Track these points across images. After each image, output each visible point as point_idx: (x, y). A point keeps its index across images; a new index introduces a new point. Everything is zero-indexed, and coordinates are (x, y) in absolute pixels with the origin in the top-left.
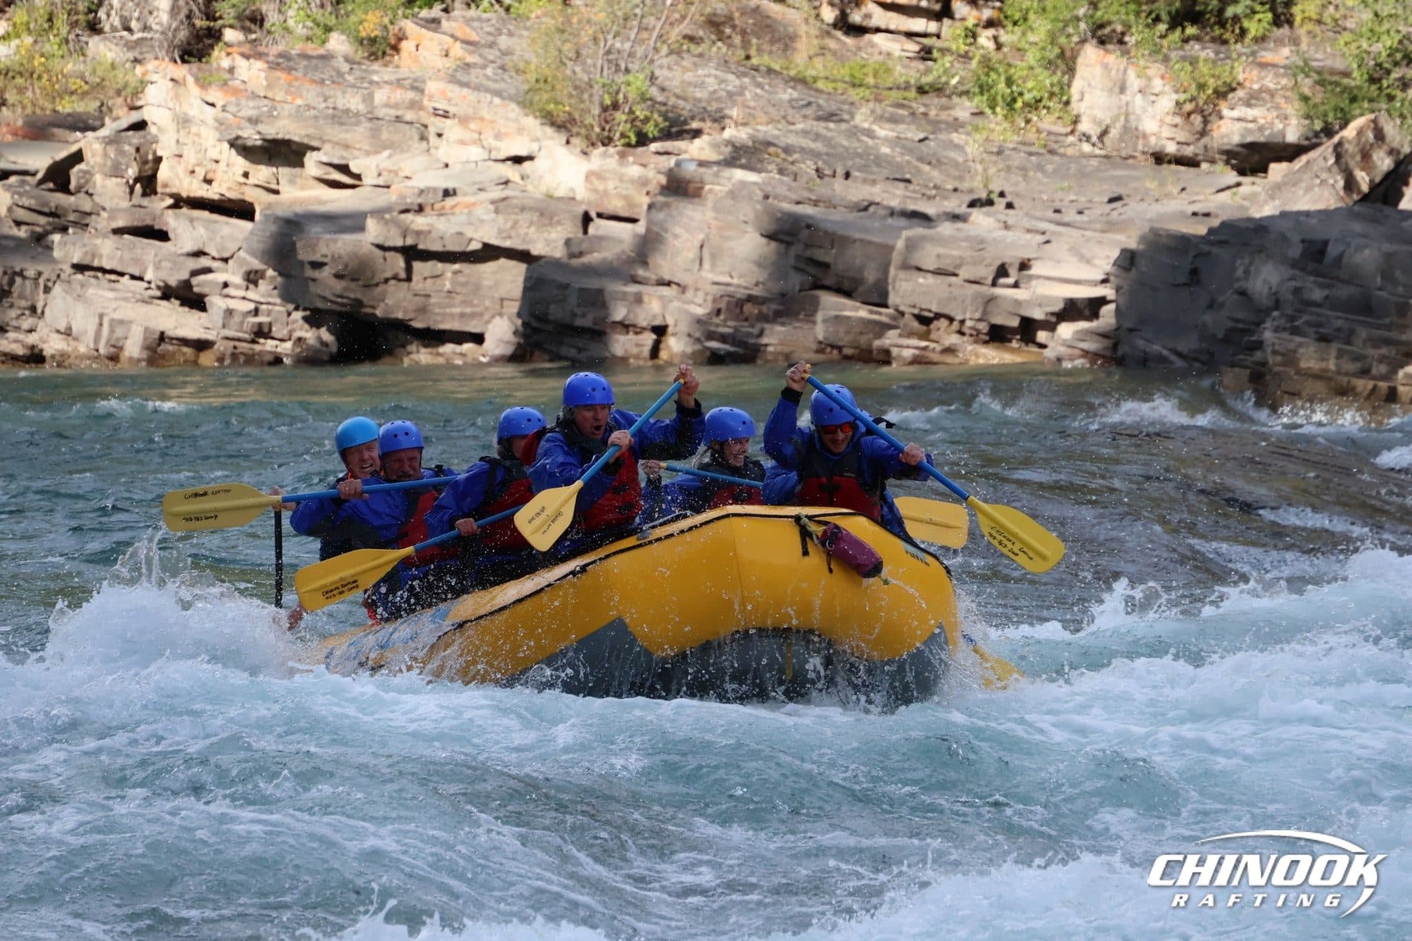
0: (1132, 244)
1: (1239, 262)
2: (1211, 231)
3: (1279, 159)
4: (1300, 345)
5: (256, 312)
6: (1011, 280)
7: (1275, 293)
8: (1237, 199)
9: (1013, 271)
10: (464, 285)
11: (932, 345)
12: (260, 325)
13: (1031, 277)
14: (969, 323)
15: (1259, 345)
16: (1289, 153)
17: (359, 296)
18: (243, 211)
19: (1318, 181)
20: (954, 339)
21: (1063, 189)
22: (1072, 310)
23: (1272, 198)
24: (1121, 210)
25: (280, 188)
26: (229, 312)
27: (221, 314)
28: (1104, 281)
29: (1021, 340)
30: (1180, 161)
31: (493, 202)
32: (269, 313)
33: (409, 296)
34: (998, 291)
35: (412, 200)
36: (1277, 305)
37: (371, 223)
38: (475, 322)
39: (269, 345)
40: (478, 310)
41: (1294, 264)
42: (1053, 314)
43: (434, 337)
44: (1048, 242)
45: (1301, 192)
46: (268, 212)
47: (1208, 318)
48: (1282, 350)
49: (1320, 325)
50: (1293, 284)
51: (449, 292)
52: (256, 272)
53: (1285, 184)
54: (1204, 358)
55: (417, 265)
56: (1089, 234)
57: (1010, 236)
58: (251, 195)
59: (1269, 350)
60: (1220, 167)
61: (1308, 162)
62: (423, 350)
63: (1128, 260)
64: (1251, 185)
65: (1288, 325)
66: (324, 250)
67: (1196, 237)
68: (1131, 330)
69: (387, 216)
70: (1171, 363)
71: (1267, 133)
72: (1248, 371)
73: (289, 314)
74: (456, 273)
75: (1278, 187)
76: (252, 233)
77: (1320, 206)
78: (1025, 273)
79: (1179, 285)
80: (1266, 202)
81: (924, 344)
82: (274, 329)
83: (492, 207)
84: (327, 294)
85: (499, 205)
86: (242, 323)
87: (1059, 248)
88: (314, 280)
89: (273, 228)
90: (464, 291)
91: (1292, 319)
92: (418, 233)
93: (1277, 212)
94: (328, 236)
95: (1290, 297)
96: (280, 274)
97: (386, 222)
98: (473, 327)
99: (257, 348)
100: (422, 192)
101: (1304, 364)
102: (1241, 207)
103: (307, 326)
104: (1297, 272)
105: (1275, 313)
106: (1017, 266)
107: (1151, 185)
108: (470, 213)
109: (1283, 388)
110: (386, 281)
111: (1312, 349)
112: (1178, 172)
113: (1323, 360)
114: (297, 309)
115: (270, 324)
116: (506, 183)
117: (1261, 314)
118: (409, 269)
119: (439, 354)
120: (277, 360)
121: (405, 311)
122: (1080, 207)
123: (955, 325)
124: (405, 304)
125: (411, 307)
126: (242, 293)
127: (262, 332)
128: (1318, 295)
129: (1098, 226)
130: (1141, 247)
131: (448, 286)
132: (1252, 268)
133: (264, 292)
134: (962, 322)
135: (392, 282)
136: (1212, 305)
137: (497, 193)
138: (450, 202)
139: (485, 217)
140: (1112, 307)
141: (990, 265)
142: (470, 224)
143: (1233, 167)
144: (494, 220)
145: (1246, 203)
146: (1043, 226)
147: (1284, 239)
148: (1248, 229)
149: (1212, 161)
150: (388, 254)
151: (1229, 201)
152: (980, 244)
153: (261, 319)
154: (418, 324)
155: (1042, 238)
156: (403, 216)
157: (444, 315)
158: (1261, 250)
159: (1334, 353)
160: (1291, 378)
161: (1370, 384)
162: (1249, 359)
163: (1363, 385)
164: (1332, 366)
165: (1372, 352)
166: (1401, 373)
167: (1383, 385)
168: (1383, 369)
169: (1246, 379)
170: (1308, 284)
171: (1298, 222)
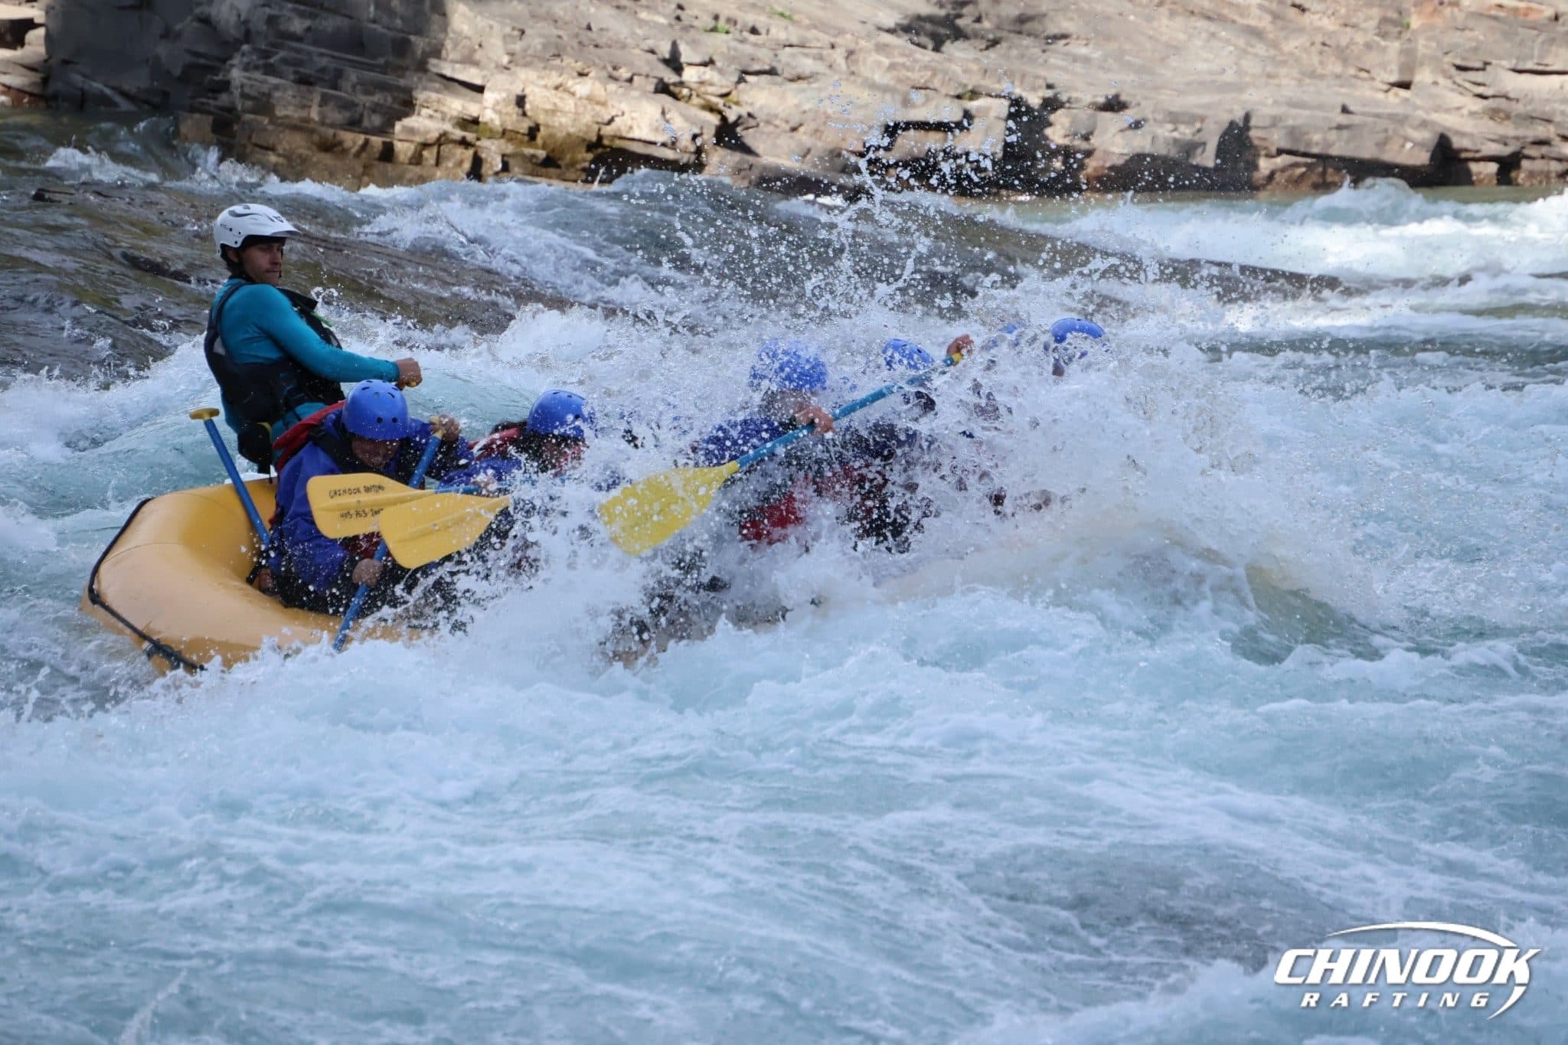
4: (276, 88)
7: (245, 22)
15: (225, 86)
36: (248, 37)
47: (162, 50)
48: (253, 93)
49: (299, 64)
50: (268, 11)
54: (156, 100)
59: (237, 92)
65: (261, 63)
68: (65, 63)
70: (116, 105)
72: (211, 118)
79: (123, 8)
91: (266, 55)
95: (264, 28)
101: (280, 112)
105: (245, 48)
109: (254, 140)
111: (290, 93)
113: (304, 107)
117: (227, 48)
128: (298, 25)
136: (167, 35)
140: (41, 31)
159: (317, 99)
160: (265, 130)
161: (361, 139)
162: (211, 102)
163: (352, 140)
164: (314, 115)
165: (364, 100)
166: (398, 126)
167: (377, 141)
168: (377, 120)
169: (208, 128)
170: (286, 12)
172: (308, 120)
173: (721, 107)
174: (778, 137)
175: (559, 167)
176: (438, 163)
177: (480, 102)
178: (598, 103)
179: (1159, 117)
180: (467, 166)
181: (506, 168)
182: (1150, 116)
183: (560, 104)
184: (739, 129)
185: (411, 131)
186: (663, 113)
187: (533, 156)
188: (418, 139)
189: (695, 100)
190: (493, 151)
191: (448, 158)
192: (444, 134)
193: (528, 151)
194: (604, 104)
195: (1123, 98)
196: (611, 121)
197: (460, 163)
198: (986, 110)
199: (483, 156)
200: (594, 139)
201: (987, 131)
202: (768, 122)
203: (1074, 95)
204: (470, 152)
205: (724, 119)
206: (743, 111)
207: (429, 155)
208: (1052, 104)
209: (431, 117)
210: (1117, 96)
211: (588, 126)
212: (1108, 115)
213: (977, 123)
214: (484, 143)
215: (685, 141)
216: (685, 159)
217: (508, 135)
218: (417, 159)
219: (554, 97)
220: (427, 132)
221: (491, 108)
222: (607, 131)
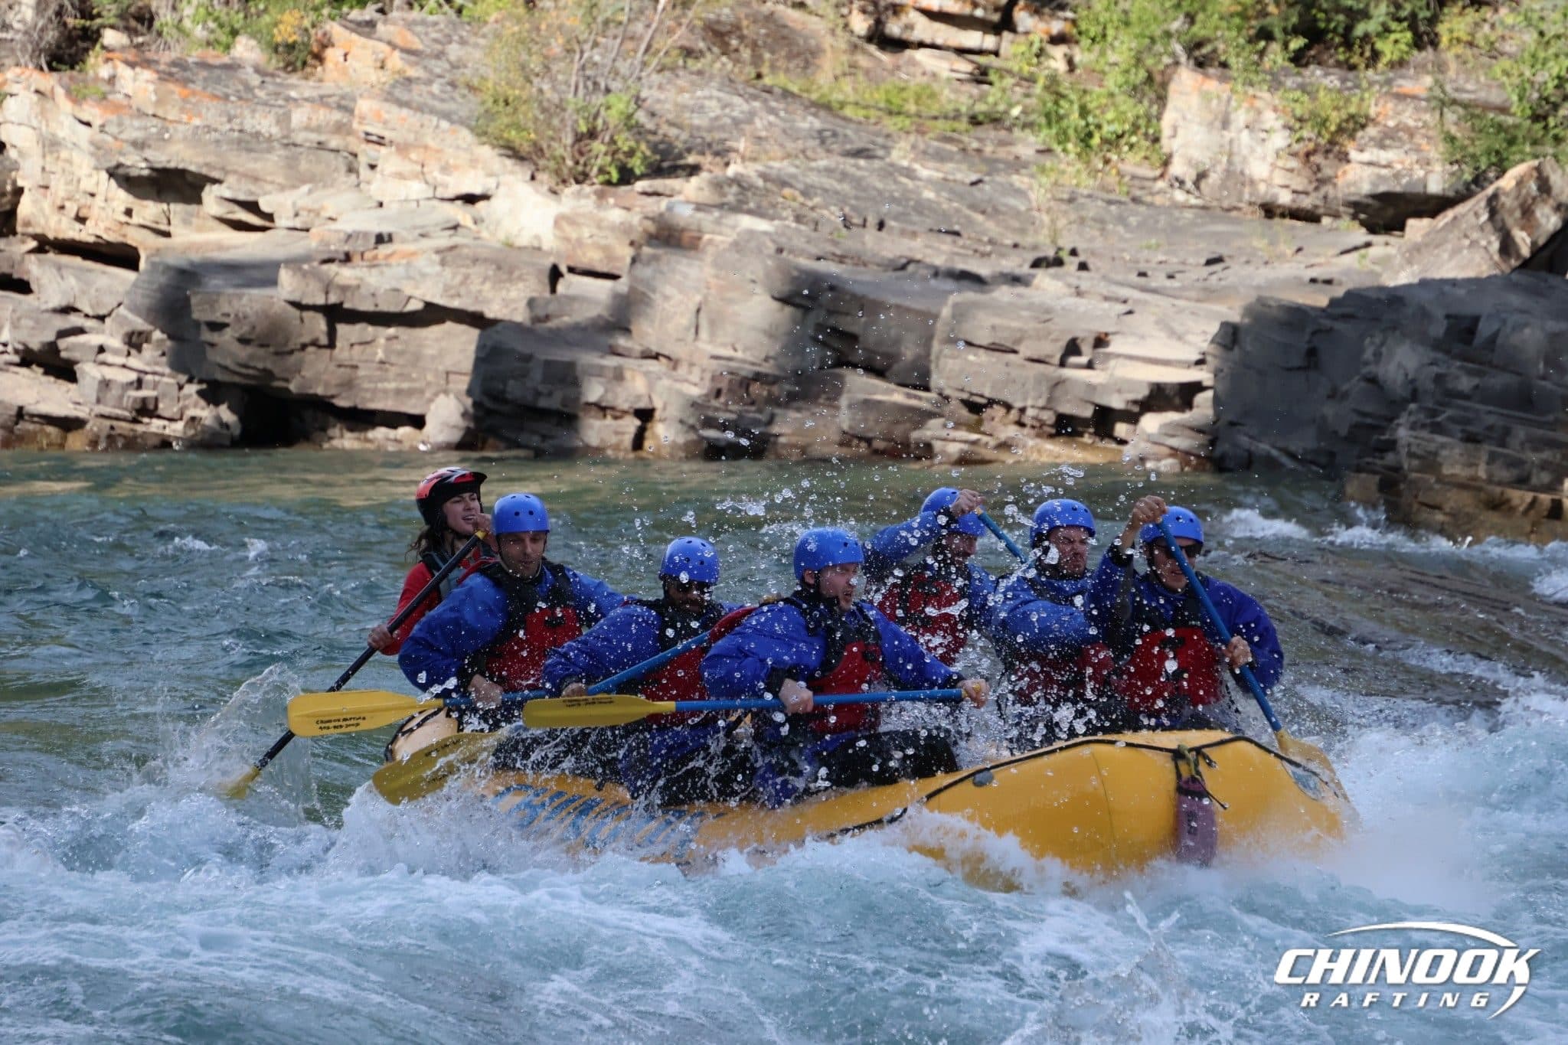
0: (1235, 317)
1: (1368, 341)
2: (1333, 302)
3: (1419, 215)
4: (1443, 446)
5: (139, 384)
6: (1083, 360)
7: (1413, 381)
8: (1367, 262)
9: (1086, 348)
10: (401, 353)
11: (985, 439)
12: (144, 400)
13: (1109, 356)
14: (1030, 412)
15: (1391, 445)
16: (1432, 206)
17: (269, 365)
18: (123, 256)
19: (1467, 242)
20: (1012, 431)
21: (1149, 247)
22: (1159, 398)
23: (1410, 262)
24: (1221, 275)
25: (172, 229)
26: (106, 384)
27: (96, 385)
28: (1200, 362)
29: (1096, 434)
30: (1296, 214)
31: (438, 252)
32: (155, 386)
33: (332, 367)
34: (1067, 372)
35: (337, 247)
36: (1414, 396)
37: (285, 276)
38: (413, 401)
39: (155, 425)
40: (417, 385)
41: (1437, 345)
42: (1135, 402)
43: (362, 419)
44: (1130, 312)
45: (1445, 256)
46: (157, 259)
47: (1329, 410)
48: (1419, 452)
49: (1467, 421)
50: (1435, 369)
51: (382, 362)
52: (140, 333)
53: (1427, 245)
54: (1323, 460)
55: (342, 329)
56: (1181, 303)
57: (1083, 304)
58: (135, 238)
59: (1404, 451)
60: (1345, 222)
61: (1455, 218)
62: (348, 435)
63: (1230, 336)
64: (1383, 246)
65: (1428, 421)
66: (226, 309)
67: (1314, 308)
68: (1232, 424)
69: (306, 267)
70: (1282, 465)
71: (1404, 181)
72: (1377, 478)
73: (181, 388)
74: (389, 339)
75: (1417, 249)
76: (135, 285)
77: (1470, 273)
78: (1101, 350)
79: (1290, 369)
80: (1402, 268)
81: (974, 437)
82: (161, 406)
83: (436, 258)
84: (228, 363)
85: (446, 255)
86: (121, 397)
87: (1143, 321)
88: (212, 345)
89: (163, 279)
90: (401, 361)
91: (1433, 413)
92: (344, 289)
93: (1416, 280)
94: (231, 291)
95: (1430, 386)
96: (171, 337)
97: (305, 274)
98: (411, 407)
99: (140, 428)
100: (349, 236)
101: (1447, 470)
102: (1372, 273)
103: (202, 403)
104: (1440, 356)
105: (1412, 406)
106: (1091, 341)
107: (1259, 243)
108: (409, 265)
109: (1421, 498)
110: (304, 347)
111: (1457, 451)
112: (1293, 228)
113: (1471, 465)
114: (190, 381)
115: (156, 399)
116: (455, 227)
117: (1395, 406)
118: (332, 334)
119: (367, 440)
120: (165, 444)
121: (327, 385)
122: (1170, 269)
123: (1014, 415)
124: (325, 377)
125: (334, 382)
126: (121, 360)
127: (146, 410)
128: (1465, 383)
129: (1193, 294)
130: (1247, 321)
131: (380, 355)
132: (1384, 350)
133: (148, 358)
134: (1023, 410)
135: (311, 349)
136: (1333, 395)
137: (444, 240)
138: (384, 250)
139: (428, 270)
140: (1209, 394)
141: (1056, 340)
142: (409, 278)
143: (1363, 224)
144: (438, 275)
145: (1377, 268)
146: (1125, 292)
147: (1424, 314)
148: (1379, 300)
149: (1336, 216)
150: (307, 315)
151: (1357, 266)
152: (1045, 314)
153: (144, 393)
154: (342, 403)
155: (1124, 308)
156: (325, 267)
157: (375, 391)
158: (1394, 327)
159: (1484, 457)
160: (1431, 489)
161: (1529, 496)
162: (1379, 462)
163: (1520, 497)
164: (1482, 473)
165: (1532, 457)
166: (1566, 484)
167: (1545, 498)
168: (1545, 477)
169: (1374, 488)
170: (1453, 370)
171: (1443, 294)
172: (1476, 478)
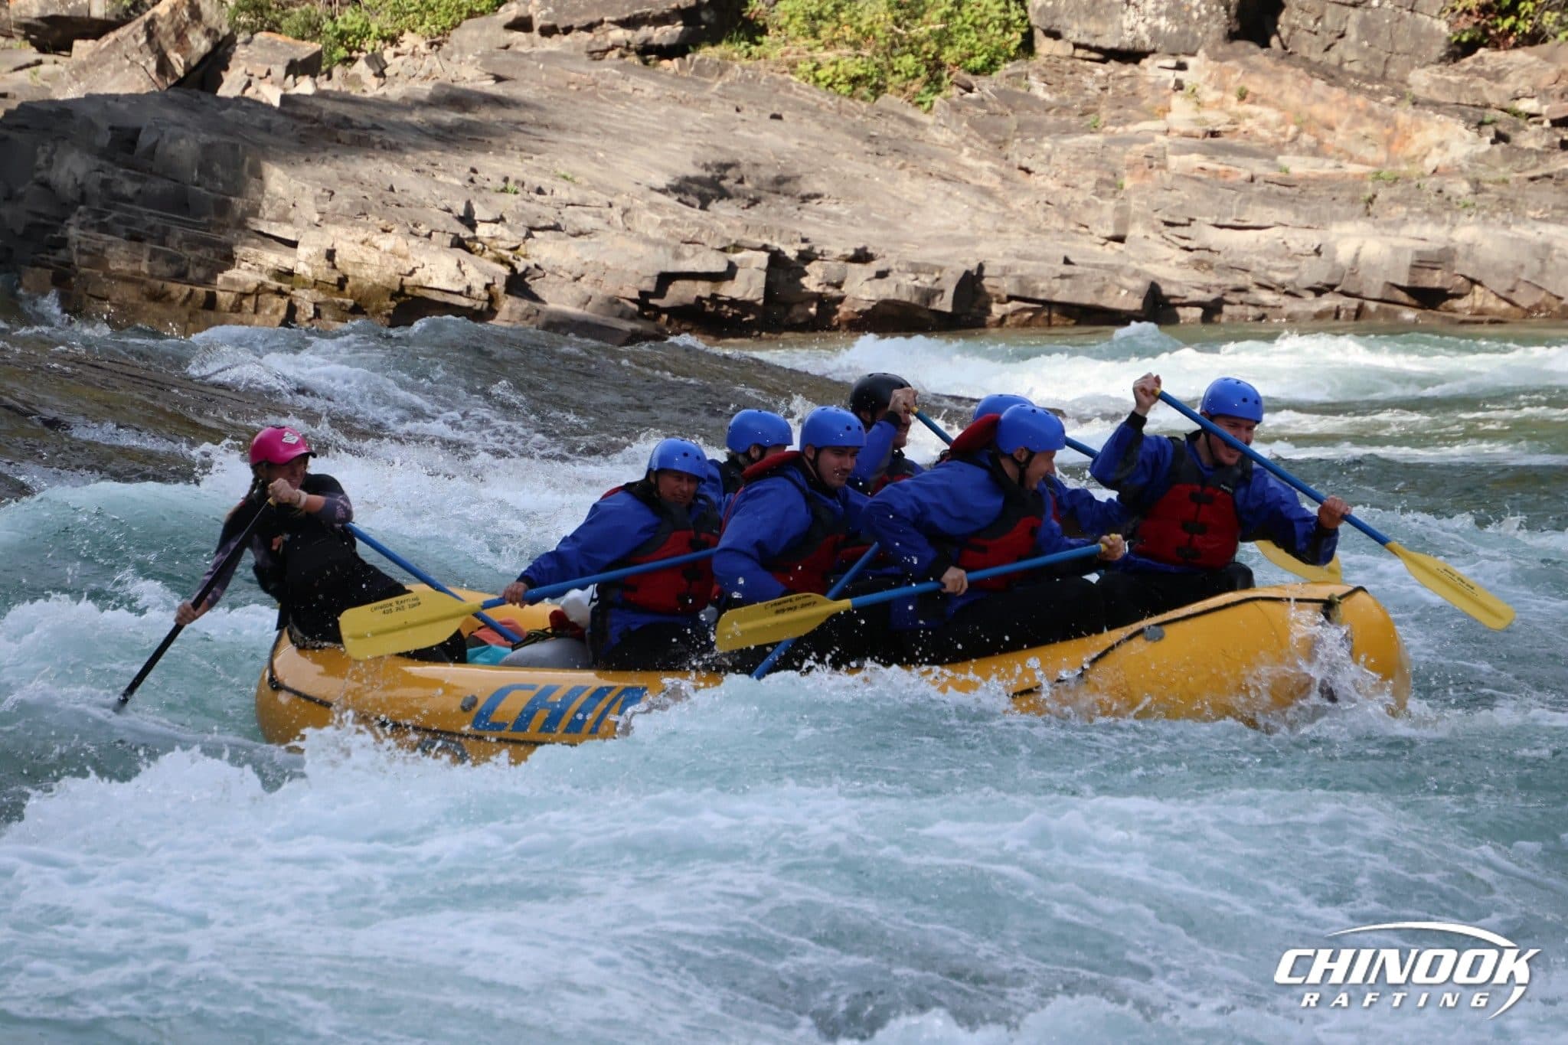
1: (40, 149)
2: (7, 115)
3: (84, 36)
4: (110, 244)
7: (81, 186)
8: (38, 78)
15: (63, 243)
16: (96, 29)
19: (127, 62)
23: (77, 79)
36: (83, 198)
41: (103, 154)
45: (109, 74)
47: (6, 211)
48: (88, 249)
49: (131, 222)
50: (102, 175)
53: (92, 64)
59: (74, 248)
60: (17, 42)
61: (117, 40)
64: (52, 64)
65: (95, 222)
71: (70, 6)
72: (50, 271)
75: (83, 67)
77: (130, 90)
80: (70, 84)
91: (100, 215)
93: (82, 95)
95: (98, 190)
101: (113, 266)
102: (43, 88)
104: (105, 163)
105: (82, 208)
109: (90, 291)
111: (122, 249)
113: (135, 261)
117: (65, 208)
128: (129, 188)
132: (55, 157)
136: (10, 197)
143: (33, 44)
145: (48, 84)
147: (90, 125)
148: (50, 112)
149: (9, 36)
151: (30, 81)
158: (64, 137)
159: (146, 254)
160: (100, 281)
161: (187, 289)
162: (52, 258)
163: (179, 290)
164: (144, 268)
165: (187, 253)
166: (220, 278)
167: (201, 291)
168: (201, 272)
169: (49, 280)
170: (117, 176)
171: (106, 107)
172: (139, 273)
173: (511, 259)
174: (563, 285)
175: (365, 313)
176: (256, 312)
177: (294, 256)
178: (400, 256)
179: (903, 267)
180: (282, 313)
181: (318, 314)
182: (894, 267)
183: (366, 257)
184: (527, 280)
185: (232, 281)
186: (459, 265)
187: (343, 304)
188: (238, 289)
189: (488, 254)
190: (306, 299)
191: (266, 307)
192: (262, 284)
193: (338, 300)
194: (406, 257)
195: (870, 251)
196: (412, 272)
197: (276, 311)
198: (749, 261)
199: (298, 304)
200: (397, 289)
201: (749, 279)
202: (553, 273)
203: (826, 248)
204: (285, 301)
205: (513, 270)
206: (531, 263)
207: (248, 304)
208: (807, 257)
209: (249, 269)
210: (865, 249)
211: (391, 277)
212: (857, 266)
213: (740, 274)
214: (298, 292)
215: (479, 289)
216: (478, 306)
217: (320, 285)
218: (237, 308)
219: (362, 252)
220: (246, 283)
221: (304, 261)
222: (409, 281)
